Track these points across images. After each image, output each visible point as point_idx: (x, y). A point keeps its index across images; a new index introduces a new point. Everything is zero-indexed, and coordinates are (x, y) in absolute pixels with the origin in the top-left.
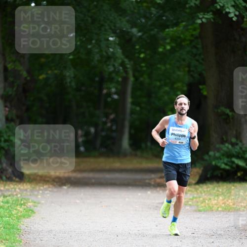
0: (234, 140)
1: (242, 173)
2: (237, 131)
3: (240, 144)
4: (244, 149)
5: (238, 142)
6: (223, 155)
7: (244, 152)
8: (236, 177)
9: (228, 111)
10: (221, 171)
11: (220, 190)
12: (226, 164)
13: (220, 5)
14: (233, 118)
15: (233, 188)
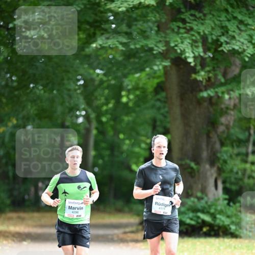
0: (199, 194)
1: (208, 228)
2: (202, 185)
3: (206, 198)
4: (209, 203)
5: (204, 196)
6: (188, 210)
7: (210, 207)
8: (201, 232)
9: (193, 165)
10: (186, 226)
11: (186, 246)
12: (191, 219)
13: (180, 49)
14: (198, 171)
15: (198, 243)
